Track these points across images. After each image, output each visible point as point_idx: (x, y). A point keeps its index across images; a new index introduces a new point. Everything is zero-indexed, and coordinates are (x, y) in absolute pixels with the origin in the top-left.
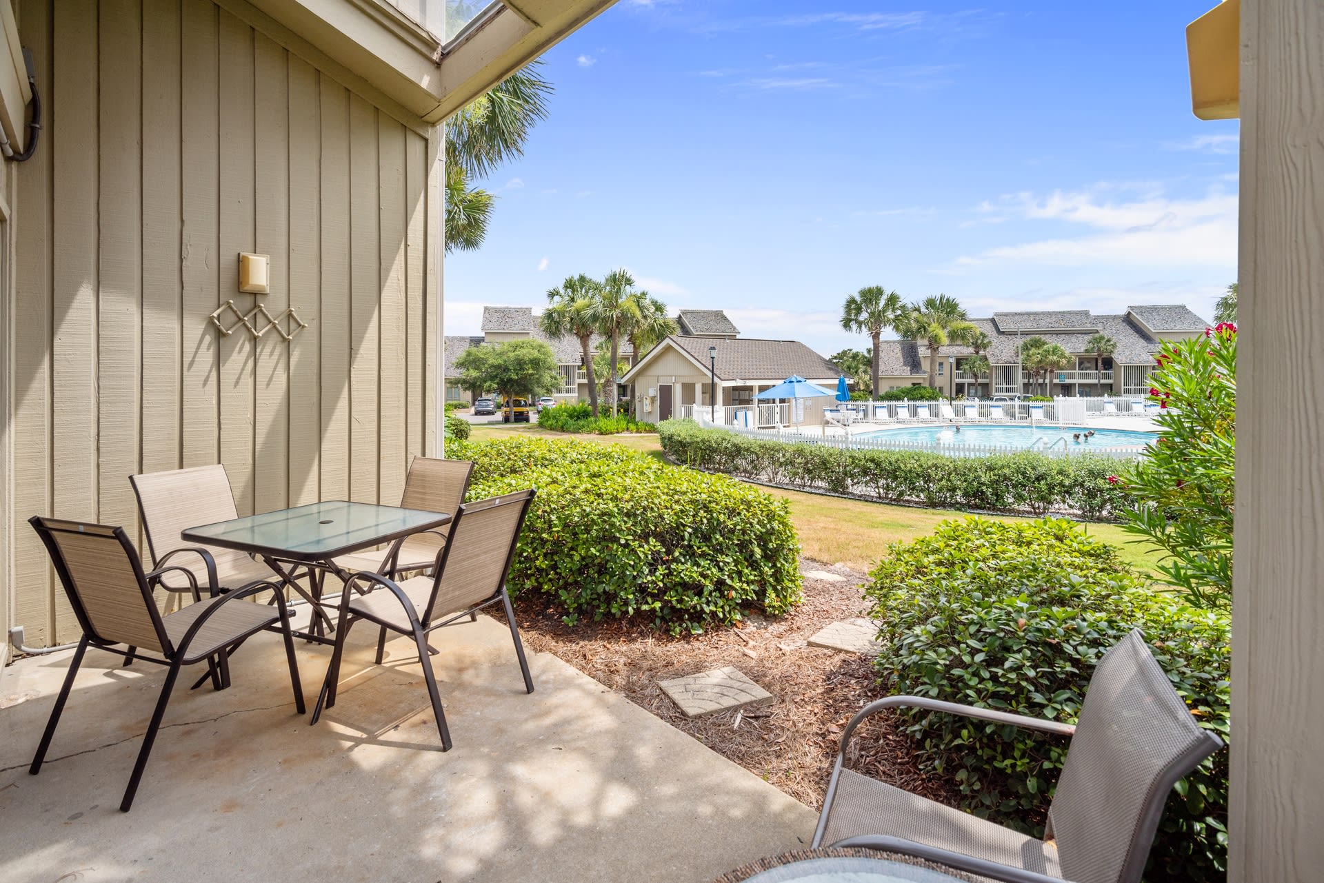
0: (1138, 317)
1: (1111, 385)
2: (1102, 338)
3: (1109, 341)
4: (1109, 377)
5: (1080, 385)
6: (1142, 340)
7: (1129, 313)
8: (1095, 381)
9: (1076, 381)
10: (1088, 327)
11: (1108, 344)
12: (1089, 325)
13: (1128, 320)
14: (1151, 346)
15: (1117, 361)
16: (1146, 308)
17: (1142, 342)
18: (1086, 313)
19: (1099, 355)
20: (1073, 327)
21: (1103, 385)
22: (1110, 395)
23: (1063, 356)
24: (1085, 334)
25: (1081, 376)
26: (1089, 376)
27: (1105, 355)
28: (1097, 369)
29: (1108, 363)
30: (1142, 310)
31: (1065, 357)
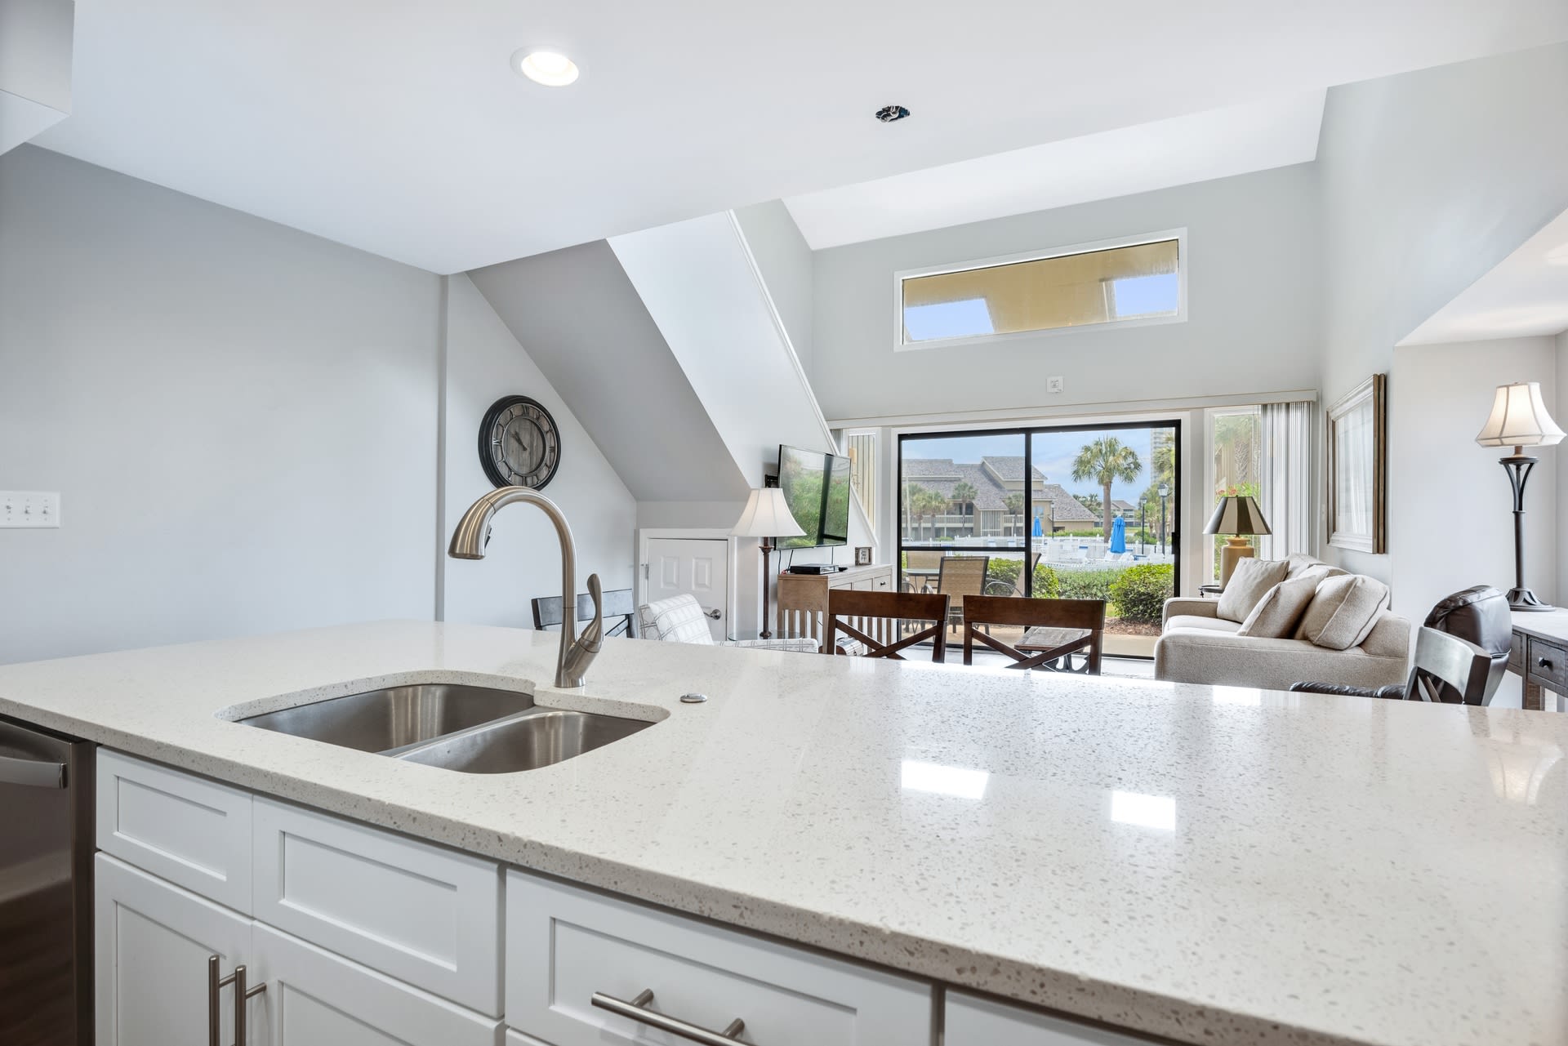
0: (990, 467)
1: (972, 528)
2: (966, 485)
3: (971, 488)
4: (970, 521)
5: (947, 528)
6: (995, 488)
7: (984, 463)
8: (960, 525)
9: (945, 525)
10: (953, 475)
11: (971, 490)
12: (953, 473)
13: (982, 468)
14: (1001, 493)
15: (977, 506)
16: (997, 458)
17: (994, 490)
18: (950, 462)
19: (963, 501)
20: (941, 474)
21: (966, 528)
22: (972, 536)
23: (942, 501)
24: (951, 481)
25: (949, 521)
26: (954, 521)
27: (968, 501)
28: (961, 514)
29: (970, 508)
30: (995, 461)
31: (944, 503)
